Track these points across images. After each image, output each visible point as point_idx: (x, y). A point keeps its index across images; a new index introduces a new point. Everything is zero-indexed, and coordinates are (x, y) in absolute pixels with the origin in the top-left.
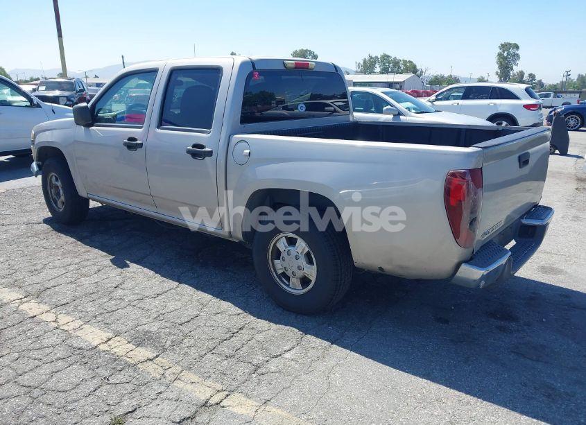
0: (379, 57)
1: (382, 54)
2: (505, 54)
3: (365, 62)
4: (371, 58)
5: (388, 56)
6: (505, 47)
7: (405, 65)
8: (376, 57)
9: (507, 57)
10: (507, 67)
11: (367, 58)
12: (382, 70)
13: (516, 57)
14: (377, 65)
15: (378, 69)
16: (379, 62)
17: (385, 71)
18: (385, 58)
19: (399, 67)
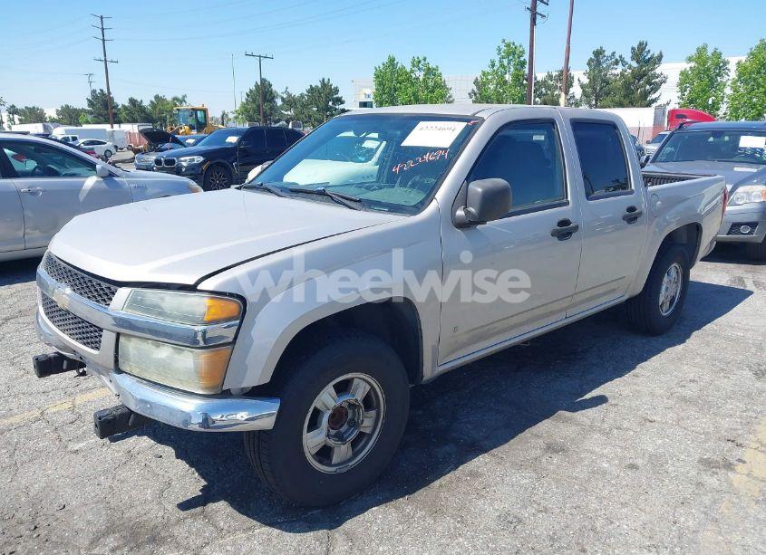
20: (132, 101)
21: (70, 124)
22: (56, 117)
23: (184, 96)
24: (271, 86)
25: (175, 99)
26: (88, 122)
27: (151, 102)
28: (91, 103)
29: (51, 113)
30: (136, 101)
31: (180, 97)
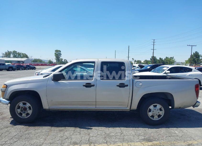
0: (12, 51)
1: (13, 51)
2: (57, 53)
3: (6, 53)
4: (9, 52)
5: (16, 52)
6: (57, 51)
7: (23, 55)
8: (11, 52)
9: (58, 54)
10: (58, 57)
11: (7, 51)
12: (14, 56)
13: (60, 54)
14: (11, 55)
15: (12, 56)
16: (12, 53)
17: (15, 57)
18: (15, 52)
19: (21, 56)
20: (160, 58)
21: (146, 64)
22: (143, 62)
23: (173, 57)
24: (198, 53)
25: (171, 58)
26: (150, 64)
27: (165, 58)
28: (151, 59)
29: (142, 62)
30: (161, 58)
31: (172, 57)
